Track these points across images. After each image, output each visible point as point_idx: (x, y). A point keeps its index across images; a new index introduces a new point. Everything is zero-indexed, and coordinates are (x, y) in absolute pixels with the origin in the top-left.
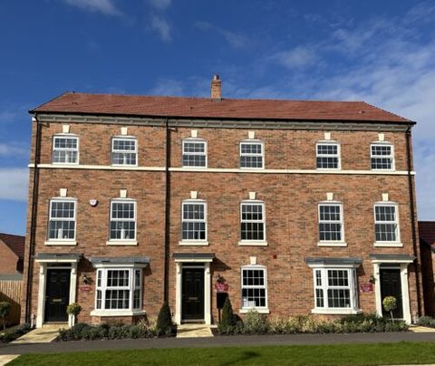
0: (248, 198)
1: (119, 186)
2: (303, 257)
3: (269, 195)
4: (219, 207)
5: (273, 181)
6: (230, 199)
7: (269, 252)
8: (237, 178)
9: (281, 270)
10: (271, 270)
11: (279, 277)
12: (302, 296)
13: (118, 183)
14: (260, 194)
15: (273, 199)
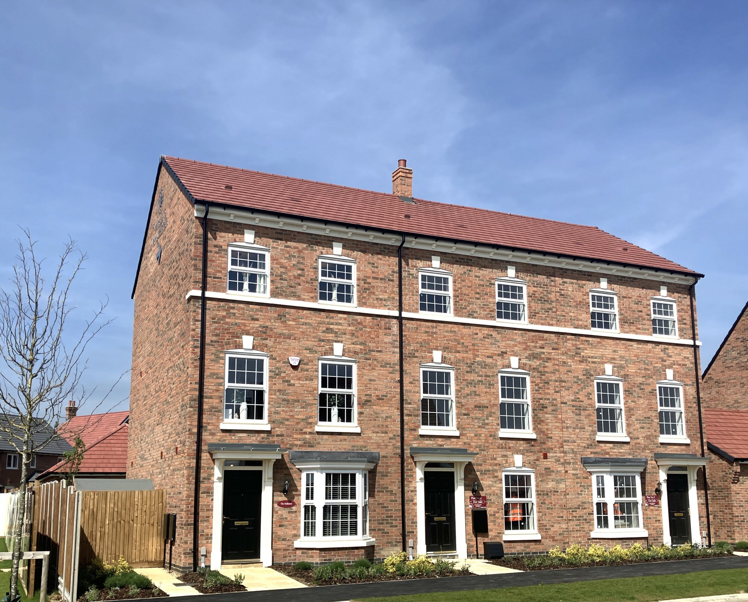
0: (509, 366)
1: (331, 336)
2: (579, 457)
3: (535, 363)
4: (471, 377)
5: (541, 343)
6: (485, 365)
7: (537, 448)
8: (494, 334)
9: (553, 476)
10: (541, 474)
11: (551, 485)
12: (580, 512)
13: (329, 330)
14: (524, 361)
15: (541, 369)
